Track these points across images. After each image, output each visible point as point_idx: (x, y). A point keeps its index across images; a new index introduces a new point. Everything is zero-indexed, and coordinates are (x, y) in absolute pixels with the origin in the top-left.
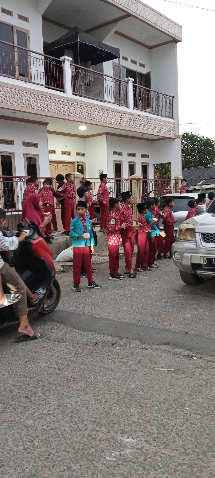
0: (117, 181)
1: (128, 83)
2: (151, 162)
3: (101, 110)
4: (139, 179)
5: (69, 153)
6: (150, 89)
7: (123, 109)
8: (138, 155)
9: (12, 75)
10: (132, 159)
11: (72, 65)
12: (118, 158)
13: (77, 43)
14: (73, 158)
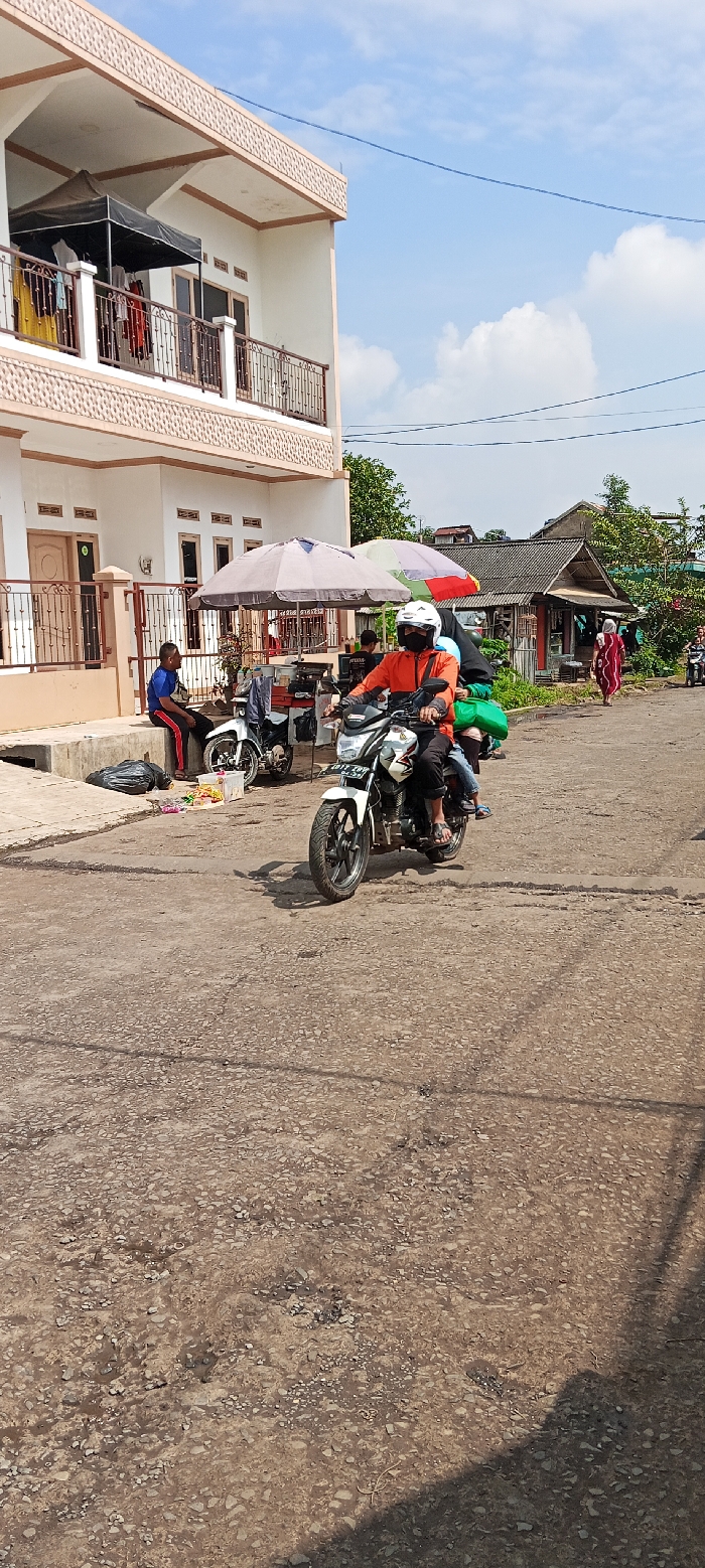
1: (223, 331)
3: (163, 404)
5: (56, 511)
7: (210, 398)
8: (237, 520)
10: (222, 530)
11: (96, 284)
12: (189, 526)
13: (104, 224)
14: (68, 524)
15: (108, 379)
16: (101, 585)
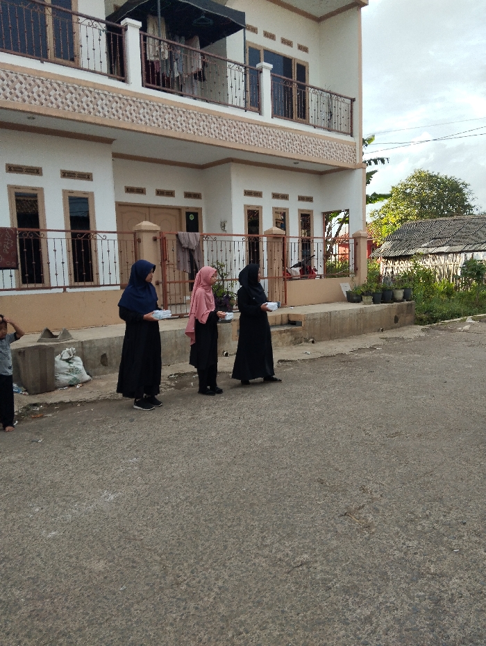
0: (251, 239)
1: (262, 71)
2: (317, 209)
4: (278, 236)
5: (170, 193)
9: (42, 55)
10: (281, 204)
11: (143, 34)
12: (253, 201)
14: (179, 201)
15: (151, 98)
16: (135, 234)
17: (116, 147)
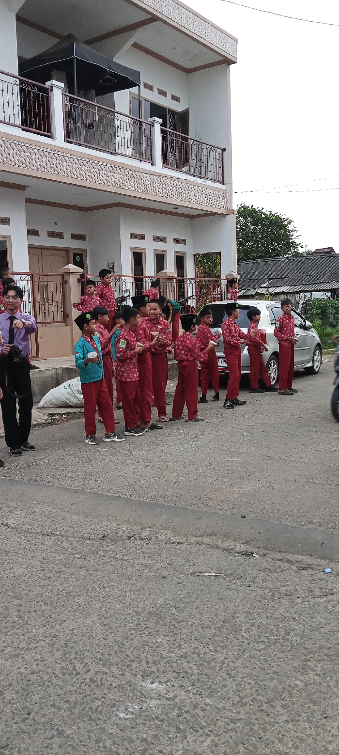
0: (136, 280)
1: (153, 126)
2: (189, 251)
3: (110, 168)
4: (171, 277)
5: (59, 235)
6: (187, 136)
7: (146, 166)
8: (170, 240)
10: (160, 246)
11: (65, 95)
12: (138, 244)
13: (72, 59)
14: (67, 243)
15: (72, 153)
16: (62, 276)
17: (28, 194)
